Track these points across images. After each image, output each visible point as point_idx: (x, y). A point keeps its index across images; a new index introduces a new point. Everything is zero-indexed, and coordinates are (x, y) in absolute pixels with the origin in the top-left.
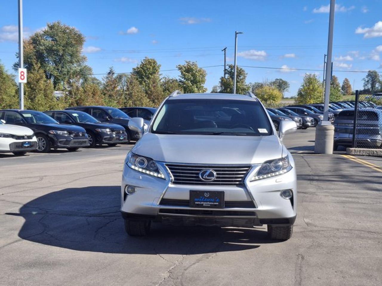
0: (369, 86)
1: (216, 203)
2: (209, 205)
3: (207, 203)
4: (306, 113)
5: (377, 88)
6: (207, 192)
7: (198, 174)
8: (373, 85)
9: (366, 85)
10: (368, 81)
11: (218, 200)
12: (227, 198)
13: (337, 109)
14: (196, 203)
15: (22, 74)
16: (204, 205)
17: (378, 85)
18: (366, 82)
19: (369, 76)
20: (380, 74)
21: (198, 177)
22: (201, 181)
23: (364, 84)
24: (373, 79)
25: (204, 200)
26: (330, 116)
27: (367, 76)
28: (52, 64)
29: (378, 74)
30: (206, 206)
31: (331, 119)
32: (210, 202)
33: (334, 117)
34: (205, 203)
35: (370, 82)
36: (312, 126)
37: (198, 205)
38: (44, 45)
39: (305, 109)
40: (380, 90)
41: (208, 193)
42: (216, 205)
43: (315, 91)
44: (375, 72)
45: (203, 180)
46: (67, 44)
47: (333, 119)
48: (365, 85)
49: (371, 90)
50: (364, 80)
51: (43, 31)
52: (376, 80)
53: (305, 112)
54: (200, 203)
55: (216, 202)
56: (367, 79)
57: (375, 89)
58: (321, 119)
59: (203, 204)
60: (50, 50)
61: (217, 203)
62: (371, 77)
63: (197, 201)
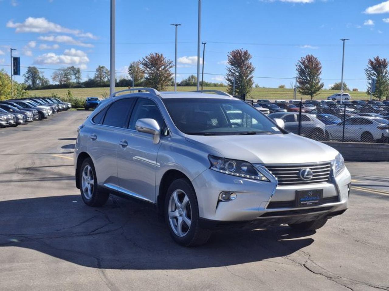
0: (30, 82)
1: (316, 201)
2: (311, 204)
3: (310, 202)
4: (11, 110)
5: (38, 84)
8: (34, 82)
9: (27, 81)
10: (28, 78)
11: (318, 198)
12: (325, 195)
13: (37, 106)
14: (302, 203)
17: (38, 81)
18: (27, 78)
19: (29, 72)
20: (39, 70)
22: (301, 180)
23: (25, 79)
24: (33, 75)
25: (308, 199)
26: (35, 113)
27: (27, 72)
29: (38, 70)
30: (309, 205)
31: (36, 116)
32: (312, 200)
33: (38, 114)
34: (308, 202)
35: (31, 78)
36: (24, 123)
37: (303, 204)
39: (10, 106)
40: (41, 87)
41: (312, 192)
42: (316, 203)
43: (5, 86)
44: (35, 68)
45: (303, 179)
47: (37, 116)
48: (25, 81)
49: (32, 87)
50: (25, 76)
52: (36, 76)
53: (10, 108)
54: (304, 202)
56: (27, 75)
57: (36, 85)
58: (28, 116)
59: (307, 203)
61: (318, 201)
62: (31, 73)
63: (302, 201)
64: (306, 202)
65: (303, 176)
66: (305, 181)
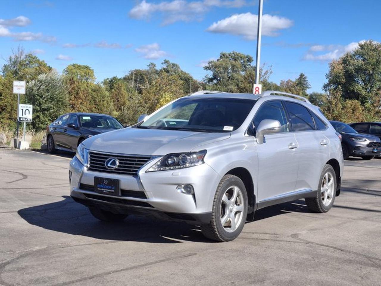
2: (108, 192)
3: (106, 190)
6: (106, 179)
7: (104, 162)
11: (114, 188)
14: (98, 189)
15: (257, 89)
16: (104, 192)
21: (104, 165)
22: (105, 168)
25: (104, 187)
28: (361, 83)
30: (106, 193)
32: (108, 189)
34: (105, 190)
37: (100, 191)
38: (353, 65)
46: (377, 62)
51: (354, 51)
54: (101, 189)
55: (113, 190)
60: (359, 70)
63: (99, 188)
64: (103, 189)
65: (107, 165)
66: (107, 169)
